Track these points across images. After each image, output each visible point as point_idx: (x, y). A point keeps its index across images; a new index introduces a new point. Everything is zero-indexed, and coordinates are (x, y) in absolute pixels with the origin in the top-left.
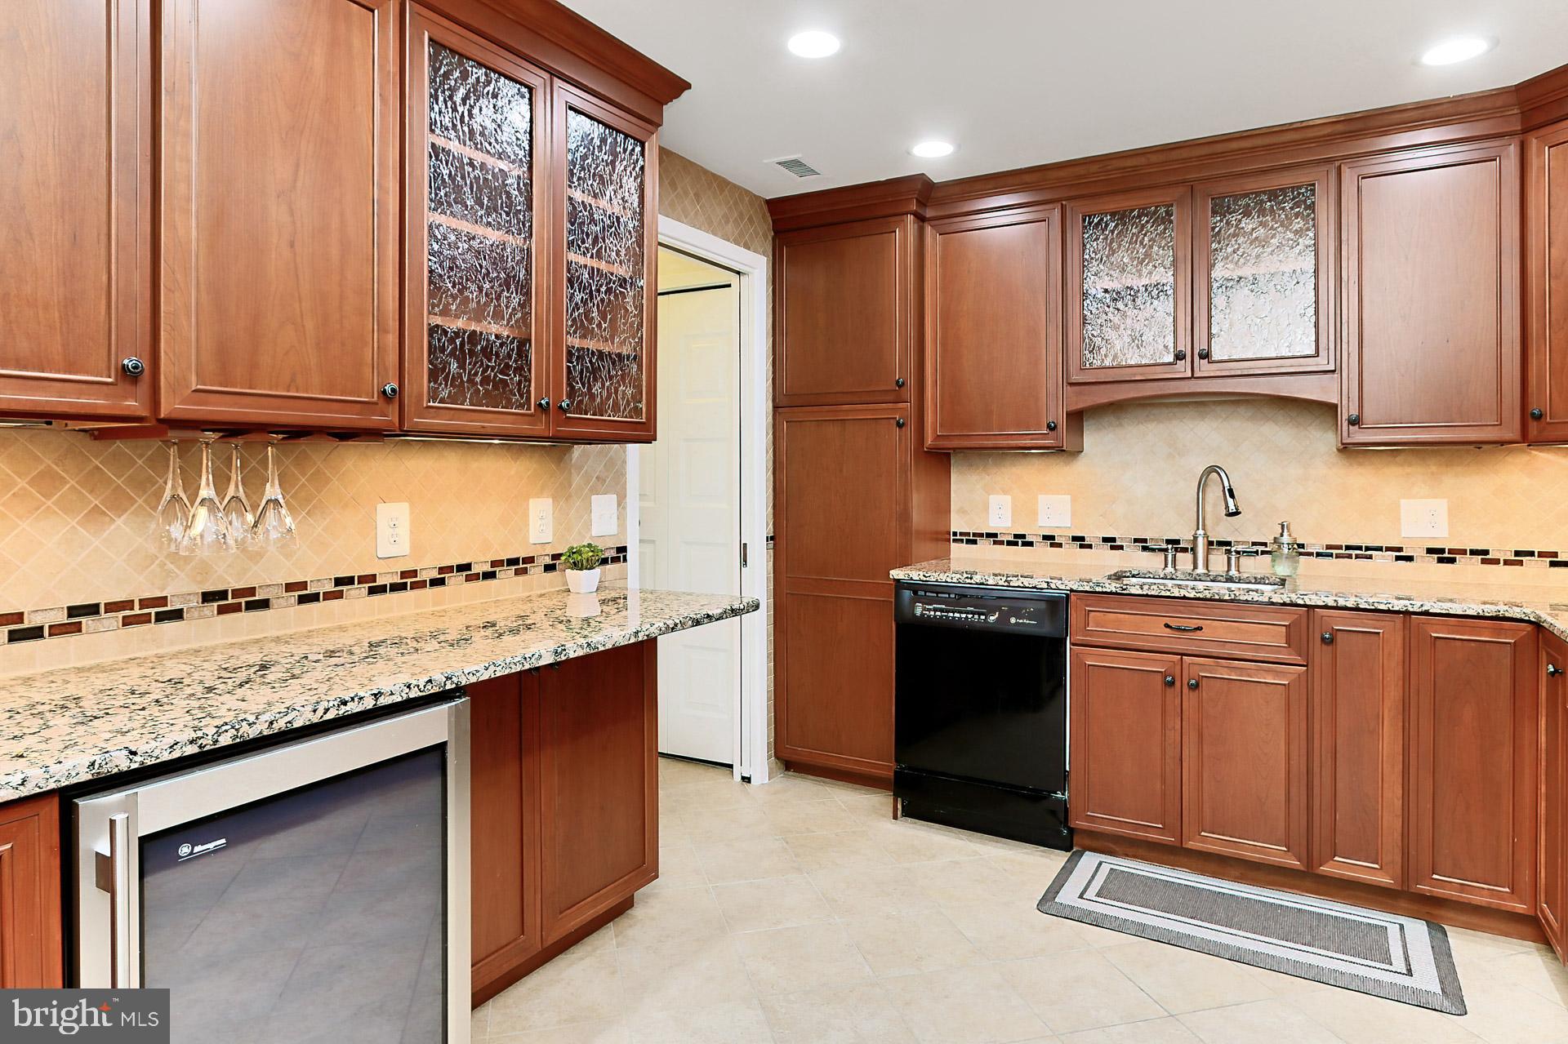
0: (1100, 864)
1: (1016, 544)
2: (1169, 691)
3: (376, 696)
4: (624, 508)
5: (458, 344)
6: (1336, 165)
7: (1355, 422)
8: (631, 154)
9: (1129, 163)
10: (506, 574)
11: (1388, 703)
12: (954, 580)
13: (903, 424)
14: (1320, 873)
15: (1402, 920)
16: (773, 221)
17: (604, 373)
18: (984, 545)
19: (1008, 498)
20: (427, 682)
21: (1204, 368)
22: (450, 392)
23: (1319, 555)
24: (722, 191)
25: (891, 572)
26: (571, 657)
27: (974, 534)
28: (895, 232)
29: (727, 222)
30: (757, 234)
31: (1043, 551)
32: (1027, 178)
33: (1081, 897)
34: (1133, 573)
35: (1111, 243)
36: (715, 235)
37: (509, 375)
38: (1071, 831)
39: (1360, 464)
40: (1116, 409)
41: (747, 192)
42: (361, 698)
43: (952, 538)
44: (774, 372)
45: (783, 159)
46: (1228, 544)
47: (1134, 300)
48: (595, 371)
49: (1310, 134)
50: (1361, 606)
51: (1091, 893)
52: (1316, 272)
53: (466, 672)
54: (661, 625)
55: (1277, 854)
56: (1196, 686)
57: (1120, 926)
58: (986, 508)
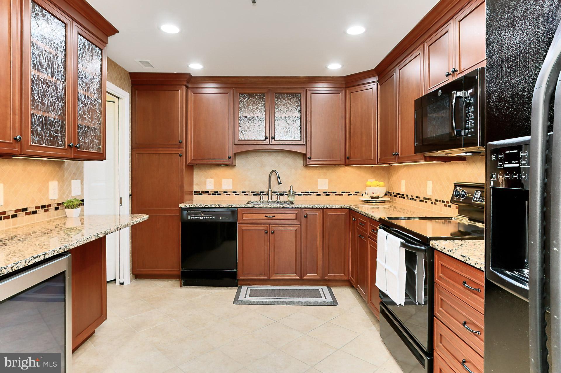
0: (247, 288)
1: (215, 194)
2: (266, 235)
3: (44, 255)
4: (83, 185)
5: (41, 121)
6: (306, 89)
7: (310, 158)
8: (98, 53)
9: (253, 80)
10: (41, 211)
11: (319, 232)
12: (202, 207)
13: (182, 155)
14: (304, 279)
15: (322, 287)
16: (131, 80)
17: (89, 134)
18: (205, 196)
19: (213, 180)
20: (59, 249)
21: (273, 142)
22: (38, 139)
23: (299, 194)
24: (115, 68)
25: (179, 205)
26: (100, 237)
27: (201, 192)
28: (179, 91)
29: (117, 79)
30: (126, 84)
31: (224, 196)
32: (223, 79)
33: (245, 298)
34: (252, 202)
35: (248, 103)
36: (113, 84)
37: (58, 134)
38: (238, 280)
39: (309, 170)
40: (246, 153)
41: (123, 69)
42: (40, 256)
43: (194, 193)
44: (131, 135)
45: (141, 60)
46: (277, 192)
47: (254, 121)
48: (86, 133)
49: (300, 80)
50: (313, 207)
51: (248, 296)
52: (301, 118)
53: (71, 245)
54: (124, 225)
55: (294, 276)
56: (273, 233)
57: (258, 303)
58: (205, 183)
